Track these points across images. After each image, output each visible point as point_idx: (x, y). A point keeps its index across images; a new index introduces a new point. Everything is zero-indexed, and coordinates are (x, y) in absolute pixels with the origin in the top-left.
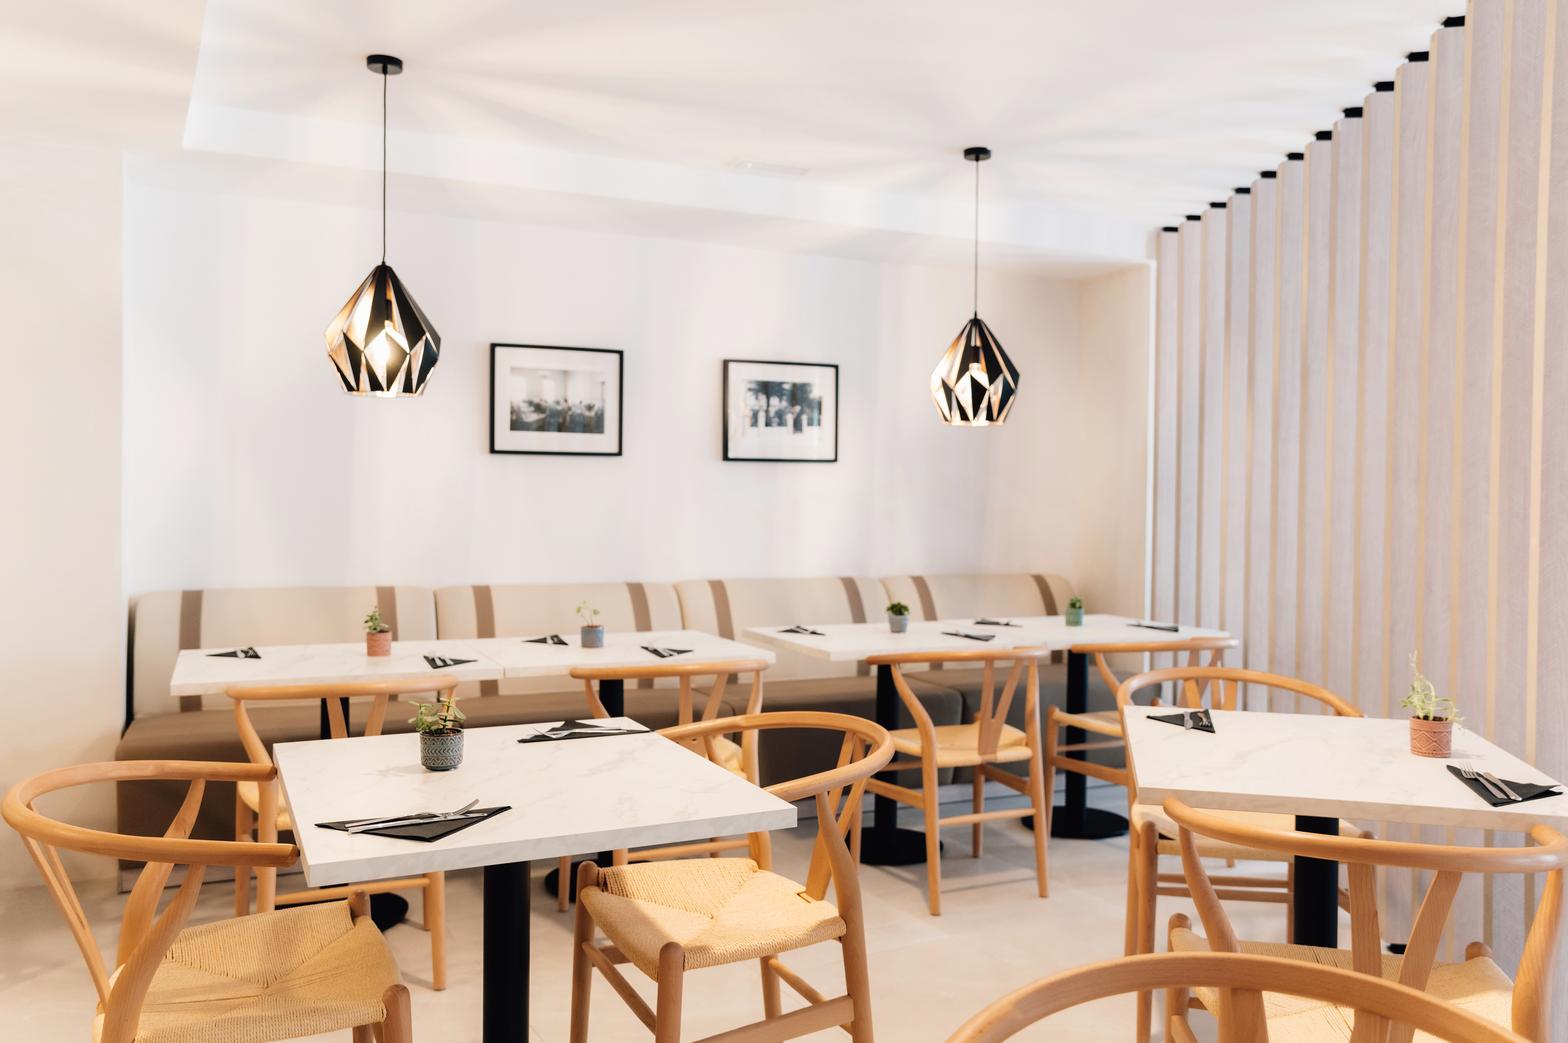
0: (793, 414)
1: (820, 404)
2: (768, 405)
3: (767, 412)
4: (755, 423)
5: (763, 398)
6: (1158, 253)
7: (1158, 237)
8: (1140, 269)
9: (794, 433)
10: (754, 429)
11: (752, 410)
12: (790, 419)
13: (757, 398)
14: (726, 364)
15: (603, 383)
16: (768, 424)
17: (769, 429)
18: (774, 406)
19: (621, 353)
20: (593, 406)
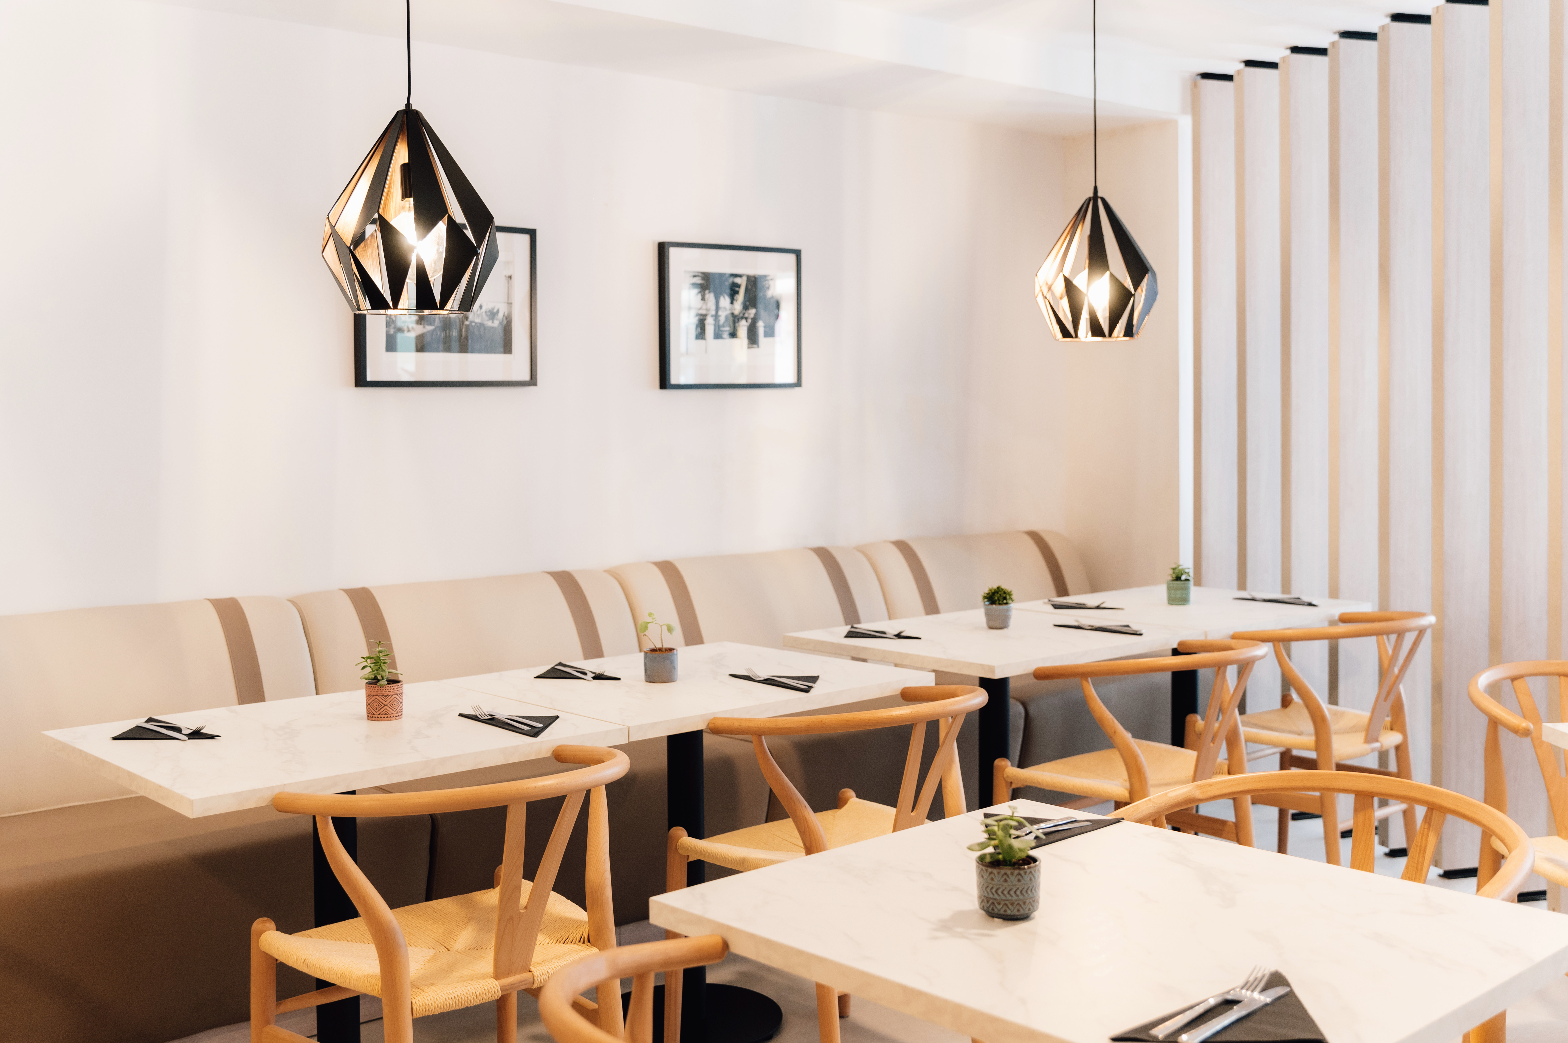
0: (746, 319)
1: (778, 305)
2: (717, 308)
3: (716, 317)
4: (701, 333)
5: (710, 297)
6: (1195, 107)
7: (1195, 85)
8: (1165, 126)
9: (749, 348)
10: (701, 342)
11: (698, 315)
12: (743, 328)
13: (703, 299)
14: (662, 249)
15: (510, 277)
16: (718, 336)
17: (719, 341)
18: (725, 309)
19: (532, 233)
20: (498, 311)
